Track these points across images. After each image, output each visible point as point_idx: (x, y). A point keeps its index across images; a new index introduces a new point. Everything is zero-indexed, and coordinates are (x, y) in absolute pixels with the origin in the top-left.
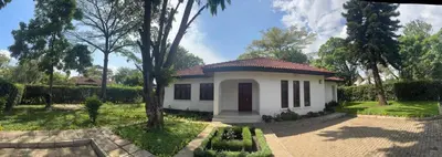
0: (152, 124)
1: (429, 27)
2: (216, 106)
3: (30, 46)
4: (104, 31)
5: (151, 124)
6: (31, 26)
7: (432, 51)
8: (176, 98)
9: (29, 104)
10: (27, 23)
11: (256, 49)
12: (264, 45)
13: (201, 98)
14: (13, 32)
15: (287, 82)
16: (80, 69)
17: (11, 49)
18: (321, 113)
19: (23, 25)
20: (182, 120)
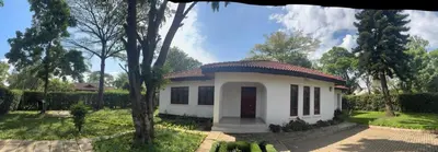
0: (140, 137)
1: (426, 43)
2: (216, 112)
3: (27, 53)
4: (100, 37)
5: (138, 136)
6: (28, 35)
7: (431, 65)
8: (173, 102)
9: (26, 109)
10: (24, 32)
11: (258, 53)
12: (268, 50)
13: (200, 103)
14: (9, 41)
15: (297, 86)
16: (74, 75)
17: (7, 56)
18: (331, 123)
19: (19, 34)
20: (177, 129)
